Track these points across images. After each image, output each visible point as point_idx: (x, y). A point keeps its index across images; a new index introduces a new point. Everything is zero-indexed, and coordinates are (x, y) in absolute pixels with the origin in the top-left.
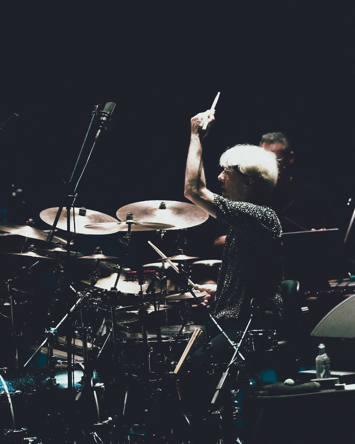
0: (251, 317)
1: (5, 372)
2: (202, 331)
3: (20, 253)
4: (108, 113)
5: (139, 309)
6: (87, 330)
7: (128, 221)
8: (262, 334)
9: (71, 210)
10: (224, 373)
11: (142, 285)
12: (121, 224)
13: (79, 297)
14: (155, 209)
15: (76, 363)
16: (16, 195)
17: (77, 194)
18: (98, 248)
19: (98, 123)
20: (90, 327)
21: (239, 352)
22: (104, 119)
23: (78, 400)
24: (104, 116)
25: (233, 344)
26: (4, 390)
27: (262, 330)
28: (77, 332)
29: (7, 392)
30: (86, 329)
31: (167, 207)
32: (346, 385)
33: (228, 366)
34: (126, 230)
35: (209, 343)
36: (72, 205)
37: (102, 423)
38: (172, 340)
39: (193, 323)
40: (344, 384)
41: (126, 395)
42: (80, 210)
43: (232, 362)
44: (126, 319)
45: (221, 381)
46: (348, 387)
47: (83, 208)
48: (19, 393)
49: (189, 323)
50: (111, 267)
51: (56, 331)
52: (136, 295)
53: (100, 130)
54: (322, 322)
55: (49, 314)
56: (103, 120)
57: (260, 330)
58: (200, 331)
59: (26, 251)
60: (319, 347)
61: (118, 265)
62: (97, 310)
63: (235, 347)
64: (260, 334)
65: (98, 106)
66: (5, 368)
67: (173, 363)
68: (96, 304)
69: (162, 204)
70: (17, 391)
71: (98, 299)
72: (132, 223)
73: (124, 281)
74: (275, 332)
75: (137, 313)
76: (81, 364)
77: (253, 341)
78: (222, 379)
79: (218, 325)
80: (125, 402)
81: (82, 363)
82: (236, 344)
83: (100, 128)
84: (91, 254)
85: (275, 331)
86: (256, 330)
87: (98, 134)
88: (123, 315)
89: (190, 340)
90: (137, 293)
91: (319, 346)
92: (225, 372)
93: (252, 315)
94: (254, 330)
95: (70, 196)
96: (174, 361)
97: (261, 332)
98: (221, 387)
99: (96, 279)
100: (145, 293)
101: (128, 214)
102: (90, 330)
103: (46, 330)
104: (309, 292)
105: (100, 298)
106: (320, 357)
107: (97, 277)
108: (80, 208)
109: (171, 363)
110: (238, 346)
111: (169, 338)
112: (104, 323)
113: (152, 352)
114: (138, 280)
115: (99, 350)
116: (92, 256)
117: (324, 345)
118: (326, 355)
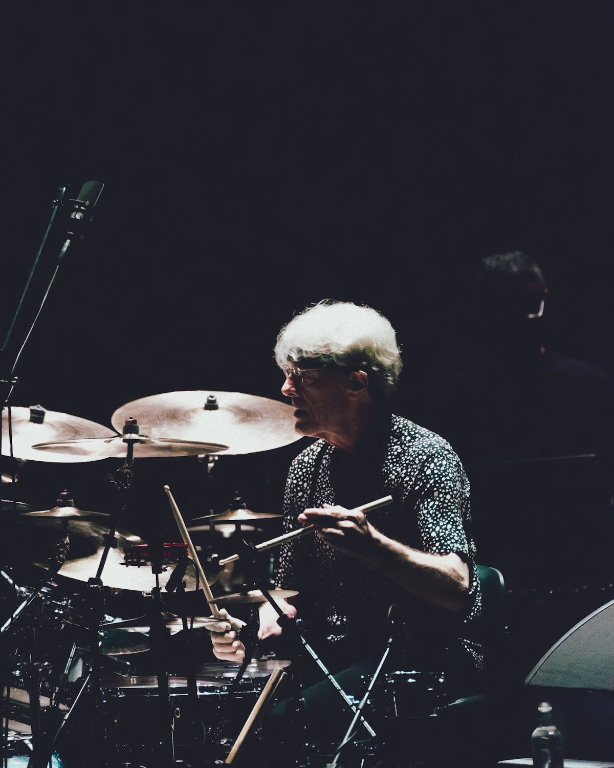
0: (390, 644)
2: (284, 673)
4: (87, 203)
6: (41, 670)
7: (128, 436)
8: (414, 680)
9: (3, 411)
10: (328, 765)
11: (159, 575)
12: (111, 442)
13: (23, 599)
14: (194, 411)
15: (16, 739)
17: (16, 378)
18: (65, 493)
19: (64, 225)
20: (46, 663)
21: (362, 718)
22: (78, 216)
24: (78, 210)
25: (350, 703)
27: (414, 672)
28: (17, 673)
30: (38, 667)
31: (219, 406)
33: (338, 748)
34: (124, 455)
35: (300, 700)
38: (222, 693)
39: (274, 655)
42: (32, 411)
43: (345, 741)
44: (123, 646)
47: (39, 407)
49: (265, 655)
50: (100, 534)
52: (145, 595)
53: (68, 241)
54: (548, 655)
56: (75, 220)
57: (409, 673)
58: (281, 672)
60: (539, 709)
62: (63, 627)
63: (354, 708)
64: (410, 680)
65: (64, 189)
67: (223, 742)
68: (61, 613)
69: (211, 399)
71: (65, 602)
72: (136, 441)
73: (122, 564)
74: (443, 677)
75: (147, 633)
76: (27, 742)
77: (394, 695)
79: (319, 660)
81: (30, 740)
82: (357, 702)
83: (69, 237)
84: (52, 506)
87: (64, 249)
88: (118, 637)
89: (261, 691)
90: (148, 592)
91: (539, 707)
92: (331, 762)
93: (391, 640)
94: (398, 673)
95: (3, 381)
96: (227, 738)
97: (412, 676)
99: (61, 559)
100: (164, 590)
101: (127, 422)
102: (46, 669)
105: (70, 601)
106: (541, 731)
107: (61, 556)
108: (32, 407)
109: (220, 742)
110: (361, 706)
111: (217, 688)
112: (72, 654)
113: (179, 716)
114: (149, 563)
115: (65, 713)
116: (52, 512)
117: (551, 706)
118: (553, 728)
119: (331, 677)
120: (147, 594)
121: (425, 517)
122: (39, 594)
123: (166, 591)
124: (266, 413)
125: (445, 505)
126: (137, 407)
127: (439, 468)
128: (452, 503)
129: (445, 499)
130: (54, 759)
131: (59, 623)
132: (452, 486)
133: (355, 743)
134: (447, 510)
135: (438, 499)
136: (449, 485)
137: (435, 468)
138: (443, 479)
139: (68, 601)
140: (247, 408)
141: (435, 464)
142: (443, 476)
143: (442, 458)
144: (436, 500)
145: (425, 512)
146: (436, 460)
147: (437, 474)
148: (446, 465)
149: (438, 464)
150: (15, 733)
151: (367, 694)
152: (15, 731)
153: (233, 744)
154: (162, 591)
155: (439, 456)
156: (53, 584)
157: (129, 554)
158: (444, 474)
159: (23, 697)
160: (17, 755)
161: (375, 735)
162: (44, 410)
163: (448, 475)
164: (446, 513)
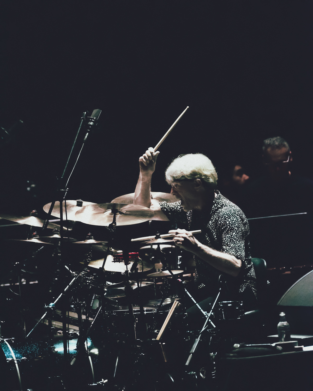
1: (13, 342)
2: (179, 303)
3: (26, 239)
4: (95, 118)
5: (125, 286)
6: (82, 305)
8: (231, 305)
9: (63, 202)
10: (196, 339)
11: (128, 266)
13: (74, 277)
15: (73, 332)
16: (30, 189)
17: (68, 188)
18: (90, 234)
19: (86, 127)
20: (84, 302)
21: (210, 320)
22: (91, 123)
23: (73, 364)
24: (92, 121)
25: (205, 314)
26: (12, 357)
27: (230, 302)
28: (73, 306)
29: (15, 359)
32: (304, 347)
33: (200, 333)
35: (185, 314)
36: (64, 198)
37: (96, 383)
38: (154, 312)
39: (178, 296)
40: (303, 346)
41: (117, 359)
42: (77, 202)
43: (203, 329)
45: (194, 346)
46: (306, 349)
47: (80, 200)
48: (24, 359)
49: (174, 296)
51: (54, 306)
52: (122, 274)
53: (88, 133)
55: (50, 291)
56: (90, 125)
58: (178, 303)
59: (30, 238)
60: (280, 315)
61: (111, 248)
62: (90, 288)
64: (229, 305)
65: (85, 113)
66: (13, 338)
67: (156, 331)
68: (90, 282)
70: (23, 358)
71: (91, 277)
73: (113, 262)
75: (124, 289)
77: (223, 311)
78: (195, 344)
79: (192, 298)
80: (116, 365)
81: (79, 333)
83: (88, 132)
84: (85, 239)
85: (242, 302)
86: (226, 302)
87: (86, 137)
89: (170, 311)
92: (197, 338)
93: (220, 289)
94: (224, 302)
95: (62, 190)
97: (230, 303)
98: (194, 351)
99: (89, 260)
102: (84, 304)
103: (46, 305)
104: (284, 268)
105: (93, 277)
106: (281, 324)
107: (89, 259)
108: (77, 200)
109: (154, 331)
110: (209, 316)
111: (153, 310)
112: (93, 298)
113: (137, 322)
114: (123, 261)
115: (91, 321)
116: (85, 241)
117: (285, 313)
118: (286, 322)
119: (197, 304)
120: (123, 273)
121: (224, 241)
122: (80, 274)
123: (131, 272)
124: (172, 200)
125: (232, 237)
126: (120, 199)
127: (232, 221)
128: (235, 236)
129: (233, 234)
130: (88, 339)
131: (89, 285)
132: (237, 229)
133: (208, 330)
134: (233, 239)
135: (230, 234)
136: (235, 229)
137: (231, 221)
138: (233, 226)
139: (92, 277)
140: (164, 198)
141: (231, 219)
142: (233, 225)
143: (234, 217)
144: (229, 234)
145: (225, 239)
146: (231, 218)
147: (231, 224)
148: (235, 220)
149: (232, 220)
150: (73, 330)
151: (211, 310)
152: (73, 329)
153: (159, 332)
154: (129, 272)
155: (233, 217)
156: (88, 271)
157: (115, 258)
158: (234, 224)
159: (75, 315)
160: (74, 339)
161: (215, 327)
162: (82, 201)
163: (235, 225)
164: (232, 239)
